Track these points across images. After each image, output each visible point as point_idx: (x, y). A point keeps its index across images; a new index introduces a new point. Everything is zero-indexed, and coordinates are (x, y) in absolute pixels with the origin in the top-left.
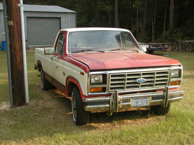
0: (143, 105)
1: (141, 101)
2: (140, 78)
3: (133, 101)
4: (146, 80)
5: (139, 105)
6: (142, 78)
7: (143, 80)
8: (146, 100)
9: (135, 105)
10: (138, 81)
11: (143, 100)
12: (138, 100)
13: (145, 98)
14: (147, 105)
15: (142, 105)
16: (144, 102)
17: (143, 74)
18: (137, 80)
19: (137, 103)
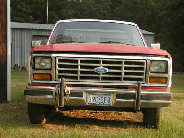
0: (103, 104)
1: (100, 97)
2: (100, 66)
3: (89, 96)
4: (108, 70)
5: (98, 103)
6: (103, 66)
7: (103, 69)
8: (107, 97)
9: (91, 102)
10: (97, 70)
11: (104, 97)
12: (95, 96)
13: (107, 95)
14: (109, 104)
15: (101, 103)
16: (105, 100)
17: (104, 62)
18: (95, 70)
19: (94, 100)
